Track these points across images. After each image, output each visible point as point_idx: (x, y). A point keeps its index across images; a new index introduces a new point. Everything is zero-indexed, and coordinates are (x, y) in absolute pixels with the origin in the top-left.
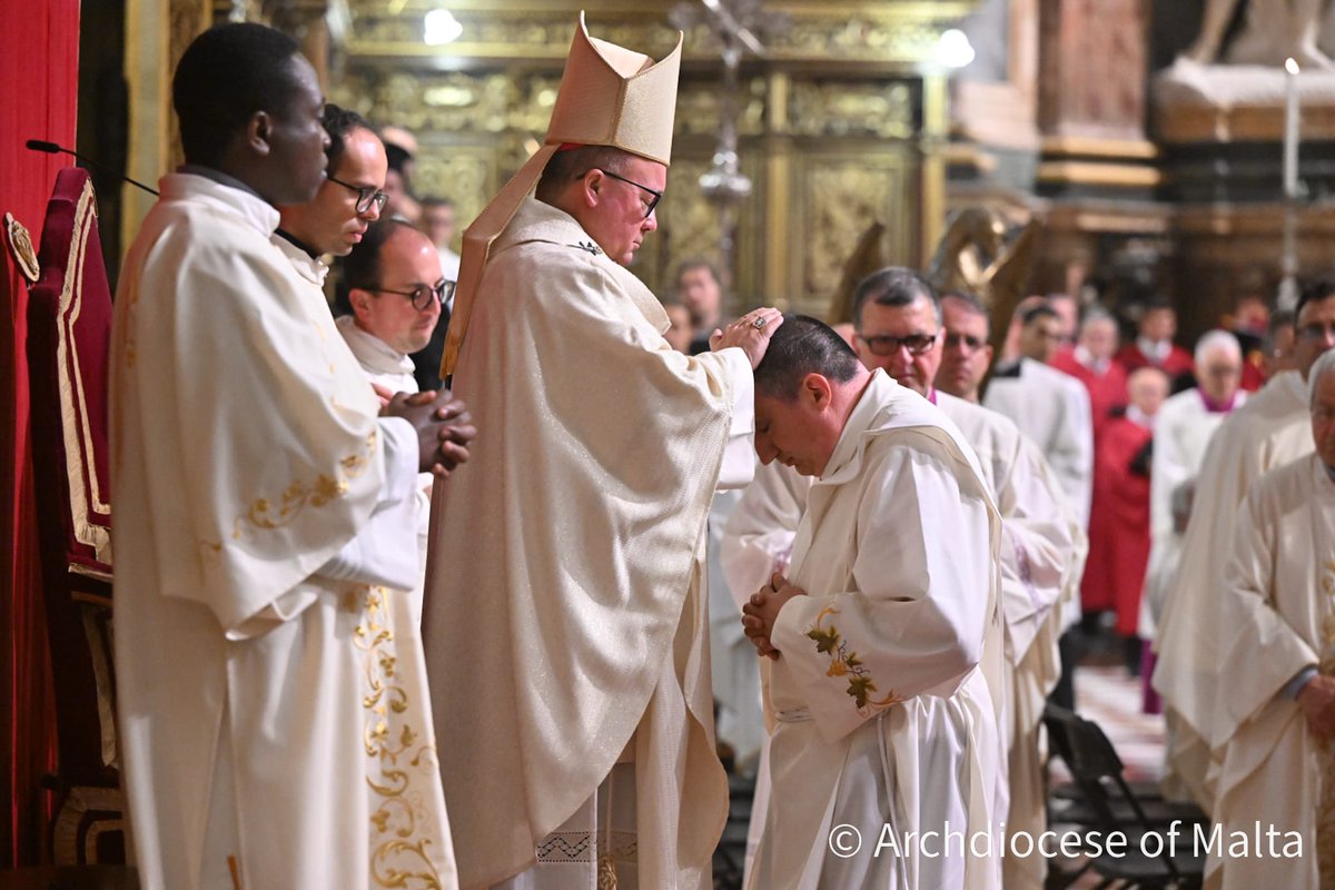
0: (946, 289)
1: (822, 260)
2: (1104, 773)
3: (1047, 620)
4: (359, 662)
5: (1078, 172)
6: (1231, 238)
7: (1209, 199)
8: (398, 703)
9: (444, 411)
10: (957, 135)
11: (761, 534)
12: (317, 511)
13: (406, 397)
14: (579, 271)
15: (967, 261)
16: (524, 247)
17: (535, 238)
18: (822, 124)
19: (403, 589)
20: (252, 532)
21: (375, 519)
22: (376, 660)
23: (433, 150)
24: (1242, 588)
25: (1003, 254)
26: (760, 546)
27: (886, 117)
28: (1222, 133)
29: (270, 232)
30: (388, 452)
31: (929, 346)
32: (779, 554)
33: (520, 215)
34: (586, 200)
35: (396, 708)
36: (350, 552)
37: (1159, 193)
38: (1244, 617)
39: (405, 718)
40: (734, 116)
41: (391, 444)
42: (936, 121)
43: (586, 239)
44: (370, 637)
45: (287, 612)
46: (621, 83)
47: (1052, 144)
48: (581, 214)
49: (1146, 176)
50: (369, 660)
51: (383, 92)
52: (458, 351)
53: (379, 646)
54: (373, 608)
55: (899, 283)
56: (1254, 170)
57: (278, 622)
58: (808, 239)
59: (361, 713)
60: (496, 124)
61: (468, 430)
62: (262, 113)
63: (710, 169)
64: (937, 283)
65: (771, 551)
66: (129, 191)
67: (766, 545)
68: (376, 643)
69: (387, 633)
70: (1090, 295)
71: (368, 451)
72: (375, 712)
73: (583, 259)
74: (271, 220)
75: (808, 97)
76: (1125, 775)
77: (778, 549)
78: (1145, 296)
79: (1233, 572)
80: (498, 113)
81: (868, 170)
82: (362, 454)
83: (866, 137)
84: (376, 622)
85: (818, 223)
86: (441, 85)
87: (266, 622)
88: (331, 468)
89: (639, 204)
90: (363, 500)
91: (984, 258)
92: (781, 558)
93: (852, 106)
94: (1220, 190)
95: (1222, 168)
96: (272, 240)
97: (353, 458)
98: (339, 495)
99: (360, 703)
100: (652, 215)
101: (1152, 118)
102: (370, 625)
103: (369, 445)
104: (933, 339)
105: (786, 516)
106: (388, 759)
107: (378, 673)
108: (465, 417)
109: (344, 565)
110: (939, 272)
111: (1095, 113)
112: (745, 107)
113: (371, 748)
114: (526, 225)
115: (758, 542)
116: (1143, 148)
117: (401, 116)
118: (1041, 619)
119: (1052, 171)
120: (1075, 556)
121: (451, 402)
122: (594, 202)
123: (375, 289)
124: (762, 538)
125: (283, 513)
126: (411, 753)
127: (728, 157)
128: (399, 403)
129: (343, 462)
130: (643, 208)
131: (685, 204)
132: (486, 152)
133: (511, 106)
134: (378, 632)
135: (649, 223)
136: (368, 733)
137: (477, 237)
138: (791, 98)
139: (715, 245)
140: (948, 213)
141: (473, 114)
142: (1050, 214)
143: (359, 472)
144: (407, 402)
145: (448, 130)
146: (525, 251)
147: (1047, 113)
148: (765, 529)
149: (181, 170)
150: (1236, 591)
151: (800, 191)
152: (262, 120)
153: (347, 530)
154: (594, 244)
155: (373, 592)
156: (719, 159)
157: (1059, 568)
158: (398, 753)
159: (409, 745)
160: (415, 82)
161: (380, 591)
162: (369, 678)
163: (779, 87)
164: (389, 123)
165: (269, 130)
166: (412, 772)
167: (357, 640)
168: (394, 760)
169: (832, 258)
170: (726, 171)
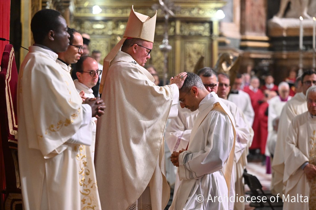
0: (219, 72)
1: (188, 65)
2: (257, 188)
3: (244, 151)
4: (78, 163)
5: (250, 44)
6: (287, 59)
7: (281, 50)
8: (87, 173)
9: (98, 102)
10: (221, 35)
11: (175, 132)
12: (66, 127)
13: (89, 99)
14: (132, 68)
15: (224, 66)
16: (118, 63)
17: (121, 60)
18: (188, 33)
19: (88, 146)
20: (50, 132)
21: (81, 129)
22: (82, 163)
23: (95, 39)
24: (290, 143)
25: (233, 64)
26: (175, 135)
27: (204, 31)
28: (285, 34)
29: (56, 59)
30: (84, 113)
31: (215, 87)
32: (179, 137)
33: (118, 55)
34: (133, 51)
35: (87, 174)
36: (75, 137)
37: (269, 49)
38: (291, 150)
39: (89, 176)
40: (167, 31)
41: (85, 111)
42: (216, 32)
43: (133, 60)
44: (80, 157)
45: (59, 152)
46: (142, 23)
47: (244, 37)
48: (132, 55)
49: (266, 45)
50: (80, 163)
51: (83, 25)
52: (103, 88)
53: (83, 159)
54: (81, 150)
55: (208, 71)
56: (292, 43)
57: (57, 154)
58: (185, 60)
59: (78, 176)
60: (110, 33)
61: (104, 107)
62: (52, 31)
63: (162, 44)
64: (217, 71)
65: (177, 136)
66: (22, 49)
67: (176, 135)
68: (82, 159)
69: (85, 156)
70: (253, 73)
71: (78, 113)
72: (82, 175)
73: (133, 65)
74: (56, 56)
75: (185, 26)
76: (263, 189)
77: (179, 135)
78: (266, 74)
79: (288, 139)
80: (110, 30)
81: (199, 43)
82: (77, 113)
83: (199, 36)
84: (82, 154)
85: (188, 56)
86: (97, 23)
87: (54, 154)
88: (69, 117)
89: (146, 52)
90: (77, 124)
91: (228, 65)
92: (180, 137)
93: (196, 28)
94: (284, 48)
95: (284, 43)
96: (56, 61)
97: (74, 114)
98: (71, 123)
99: (78, 173)
100: (149, 55)
101: (268, 31)
102: (80, 154)
103: (78, 111)
104: (216, 85)
105: (181, 127)
106: (85, 186)
107: (82, 166)
108: (103, 104)
109: (73, 140)
110: (217, 68)
111: (254, 30)
112: (170, 29)
113: (81, 184)
114: (119, 57)
115: (174, 134)
116: (265, 38)
117: (87, 31)
118: (242, 151)
119: (244, 44)
120: (250, 136)
121: (100, 100)
122: (135, 52)
123: (82, 72)
124: (175, 133)
125: (58, 128)
126: (91, 185)
127: (166, 41)
128: (87, 100)
129: (72, 116)
130: (147, 53)
131: (155, 52)
132: (108, 40)
133: (114, 29)
134: (82, 156)
135: (148, 57)
136: (80, 180)
137: (107, 60)
138: (181, 26)
139: (163, 62)
140: (219, 54)
141: (105, 31)
142: (243, 54)
143: (76, 118)
144: (89, 100)
145: (98, 34)
146: (119, 64)
147: (243, 30)
148: (176, 131)
149: (34, 45)
150: (289, 144)
151: (183, 49)
152: (51, 32)
153: (74, 132)
154: (135, 62)
155: (81, 146)
156: (164, 41)
157: (247, 139)
158: (88, 185)
159: (90, 183)
160: (91, 23)
161: (83, 146)
162: (80, 167)
163: (178, 24)
164: (84, 33)
165: (54, 35)
166: (91, 189)
167: (77, 158)
168: (87, 187)
169: (191, 65)
170: (166, 44)
